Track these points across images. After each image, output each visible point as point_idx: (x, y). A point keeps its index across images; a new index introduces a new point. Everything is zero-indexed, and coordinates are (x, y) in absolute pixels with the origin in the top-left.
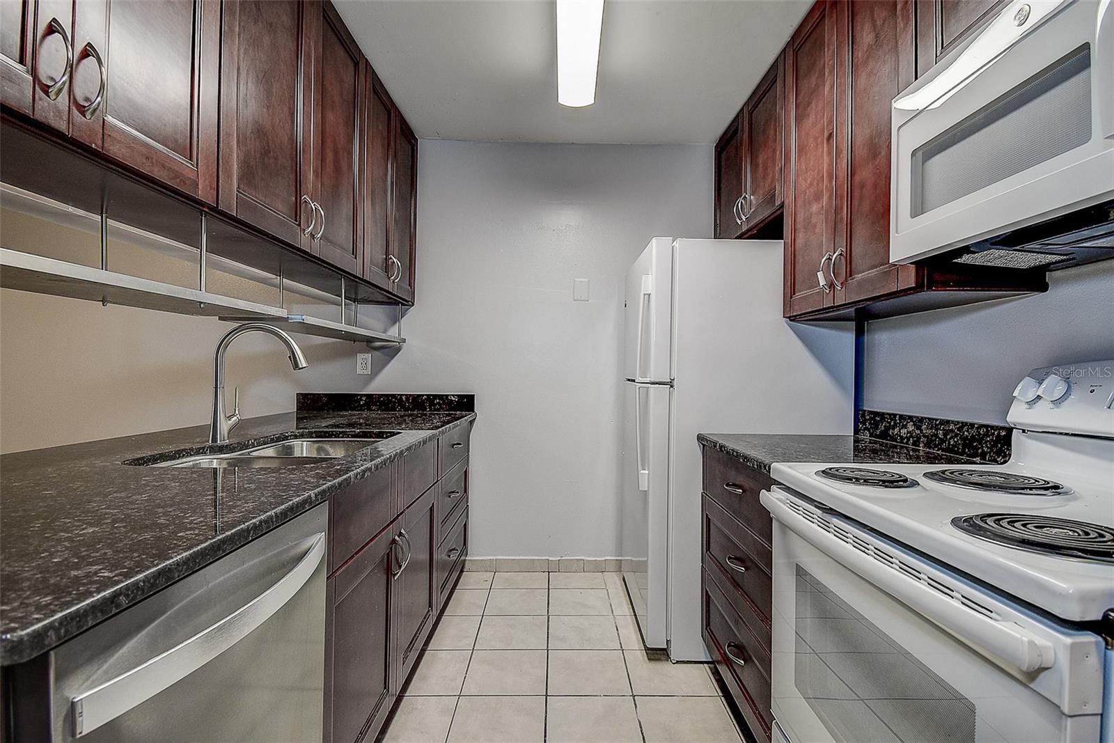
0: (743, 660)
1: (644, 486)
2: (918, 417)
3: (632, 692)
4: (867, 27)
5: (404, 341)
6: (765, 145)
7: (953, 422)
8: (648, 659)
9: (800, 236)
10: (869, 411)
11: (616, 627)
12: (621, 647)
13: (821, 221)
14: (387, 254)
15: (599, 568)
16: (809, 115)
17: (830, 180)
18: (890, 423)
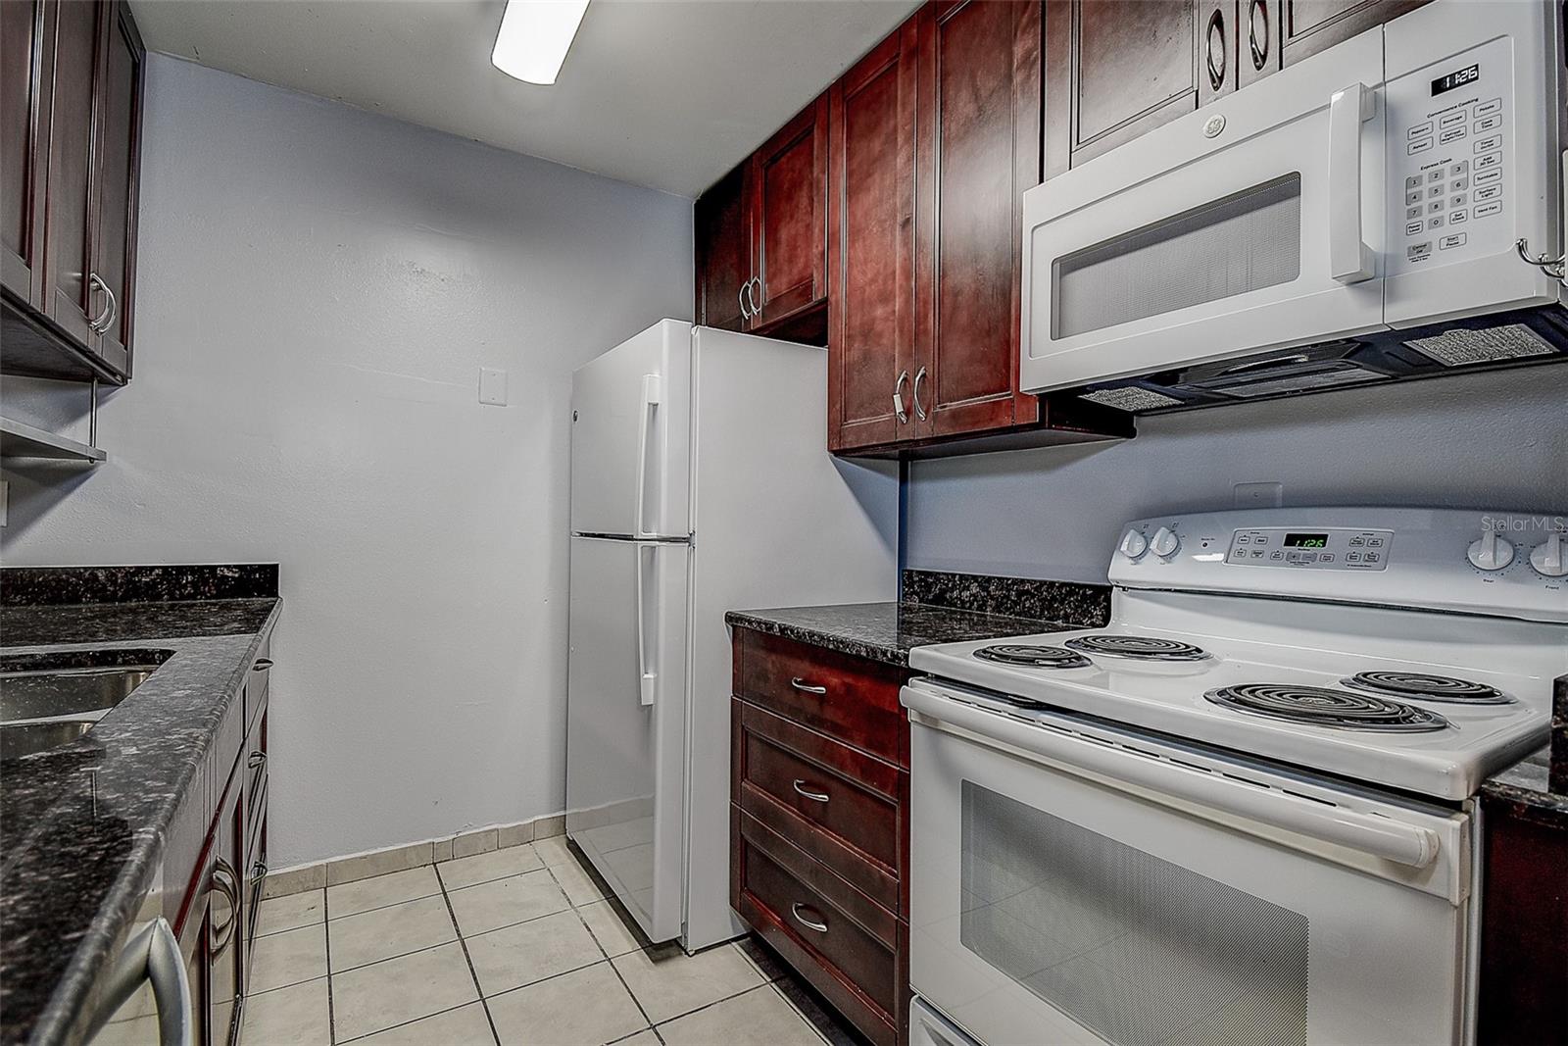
0: (824, 923)
1: (648, 698)
2: (984, 577)
3: (649, 1022)
4: (965, 95)
5: (103, 456)
6: (792, 217)
7: (1028, 581)
8: (653, 961)
9: (856, 346)
10: (917, 572)
11: (585, 924)
12: (606, 956)
13: (891, 330)
14: (85, 268)
15: (524, 837)
16: (869, 190)
17: (908, 278)
18: (947, 585)
